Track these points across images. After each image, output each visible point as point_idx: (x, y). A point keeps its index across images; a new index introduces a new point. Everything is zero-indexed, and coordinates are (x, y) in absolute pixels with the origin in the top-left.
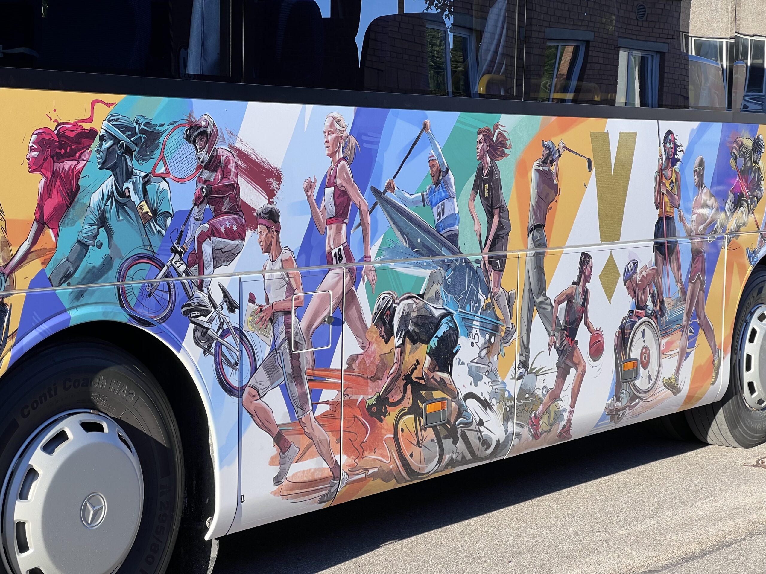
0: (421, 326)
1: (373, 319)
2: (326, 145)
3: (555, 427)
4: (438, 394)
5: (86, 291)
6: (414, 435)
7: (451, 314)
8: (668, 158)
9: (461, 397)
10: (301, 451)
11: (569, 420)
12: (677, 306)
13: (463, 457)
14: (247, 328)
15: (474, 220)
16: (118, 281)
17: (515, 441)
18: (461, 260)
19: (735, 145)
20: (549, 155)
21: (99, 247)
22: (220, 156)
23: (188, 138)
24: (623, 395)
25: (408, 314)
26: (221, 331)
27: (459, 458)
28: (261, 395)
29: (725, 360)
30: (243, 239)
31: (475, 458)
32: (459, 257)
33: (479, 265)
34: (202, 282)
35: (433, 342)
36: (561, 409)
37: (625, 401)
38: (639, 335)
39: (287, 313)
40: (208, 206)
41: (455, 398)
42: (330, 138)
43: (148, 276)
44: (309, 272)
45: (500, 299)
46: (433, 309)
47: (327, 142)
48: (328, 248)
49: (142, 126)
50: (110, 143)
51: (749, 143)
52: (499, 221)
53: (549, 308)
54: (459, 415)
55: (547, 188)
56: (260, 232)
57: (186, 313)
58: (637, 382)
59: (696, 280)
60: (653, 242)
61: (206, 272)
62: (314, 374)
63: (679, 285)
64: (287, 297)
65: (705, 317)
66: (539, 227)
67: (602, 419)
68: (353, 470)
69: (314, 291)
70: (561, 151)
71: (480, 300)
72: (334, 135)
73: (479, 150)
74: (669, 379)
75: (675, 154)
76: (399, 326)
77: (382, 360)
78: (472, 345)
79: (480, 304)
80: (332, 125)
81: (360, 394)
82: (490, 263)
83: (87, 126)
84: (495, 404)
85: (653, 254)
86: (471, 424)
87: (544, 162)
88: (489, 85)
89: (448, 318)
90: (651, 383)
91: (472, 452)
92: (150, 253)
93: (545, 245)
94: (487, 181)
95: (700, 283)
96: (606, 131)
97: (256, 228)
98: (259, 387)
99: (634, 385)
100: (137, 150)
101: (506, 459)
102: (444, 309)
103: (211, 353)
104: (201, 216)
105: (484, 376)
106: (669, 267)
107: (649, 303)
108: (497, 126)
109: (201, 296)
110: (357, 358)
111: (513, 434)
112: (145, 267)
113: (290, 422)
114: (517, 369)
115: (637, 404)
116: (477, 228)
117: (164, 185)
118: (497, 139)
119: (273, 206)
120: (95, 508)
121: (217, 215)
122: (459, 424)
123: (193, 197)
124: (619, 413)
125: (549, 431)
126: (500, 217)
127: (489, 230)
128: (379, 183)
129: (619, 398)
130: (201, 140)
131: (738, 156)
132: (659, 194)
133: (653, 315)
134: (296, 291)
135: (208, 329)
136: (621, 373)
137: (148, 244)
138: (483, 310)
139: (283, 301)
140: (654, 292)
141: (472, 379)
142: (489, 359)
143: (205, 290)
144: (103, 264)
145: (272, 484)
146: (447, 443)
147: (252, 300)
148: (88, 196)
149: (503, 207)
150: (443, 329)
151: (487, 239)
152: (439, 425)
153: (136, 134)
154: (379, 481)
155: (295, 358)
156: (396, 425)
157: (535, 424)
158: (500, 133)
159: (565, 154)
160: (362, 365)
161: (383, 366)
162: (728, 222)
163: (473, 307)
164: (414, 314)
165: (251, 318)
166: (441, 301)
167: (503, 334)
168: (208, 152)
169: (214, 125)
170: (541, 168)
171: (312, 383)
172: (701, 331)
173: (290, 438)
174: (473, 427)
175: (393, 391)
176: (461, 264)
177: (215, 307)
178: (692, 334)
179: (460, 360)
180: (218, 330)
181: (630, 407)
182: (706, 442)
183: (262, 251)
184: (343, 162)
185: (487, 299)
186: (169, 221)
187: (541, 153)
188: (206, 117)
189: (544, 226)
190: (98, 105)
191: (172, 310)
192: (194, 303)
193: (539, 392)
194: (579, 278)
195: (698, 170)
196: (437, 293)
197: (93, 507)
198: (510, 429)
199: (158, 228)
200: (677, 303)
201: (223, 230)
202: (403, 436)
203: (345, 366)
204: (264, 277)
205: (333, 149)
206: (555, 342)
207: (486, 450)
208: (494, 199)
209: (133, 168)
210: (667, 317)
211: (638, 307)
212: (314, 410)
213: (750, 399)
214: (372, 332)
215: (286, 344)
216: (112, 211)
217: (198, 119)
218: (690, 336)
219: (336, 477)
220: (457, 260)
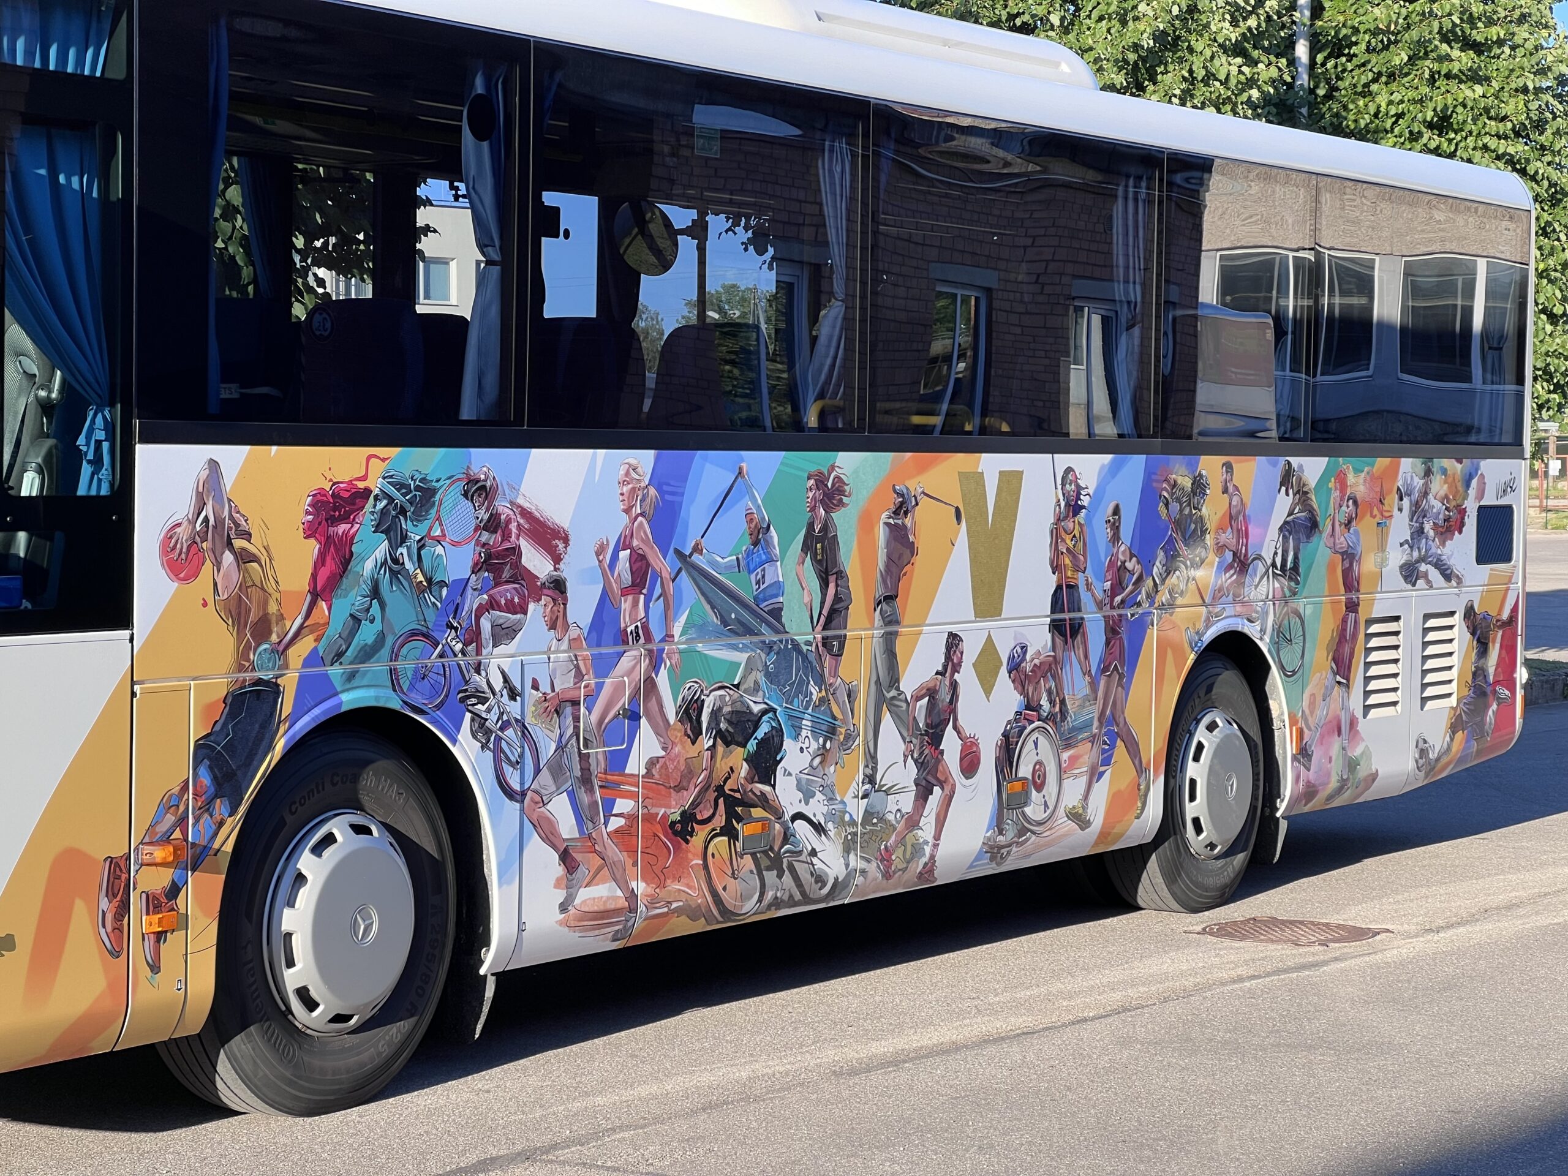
0: (737, 724)
1: (677, 713)
2: (621, 498)
3: (912, 865)
4: (757, 812)
5: (358, 672)
6: (728, 863)
7: (774, 711)
8: (1068, 505)
9: (787, 817)
10: (591, 874)
11: (932, 857)
12: (1084, 707)
13: (791, 896)
14: (529, 720)
15: (803, 589)
16: (391, 661)
17: (859, 880)
18: (787, 641)
19: (1164, 485)
20: (902, 503)
21: (372, 622)
22: (500, 515)
23: (465, 495)
24: (1007, 827)
25: (720, 709)
26: (500, 722)
27: (786, 898)
28: (545, 802)
29: (1156, 783)
30: (525, 613)
31: (806, 899)
32: (784, 637)
33: (810, 648)
34: (479, 664)
35: (752, 745)
36: (921, 840)
37: (1010, 833)
38: (1030, 745)
39: (575, 703)
40: (486, 574)
41: (780, 818)
42: (625, 489)
43: (422, 656)
44: (601, 654)
45: (838, 692)
46: (751, 704)
47: (622, 494)
48: (623, 625)
49: (417, 483)
50: (385, 502)
51: (1186, 483)
52: (837, 591)
53: (904, 705)
54: (786, 840)
55: (899, 546)
56: (545, 605)
57: (463, 700)
58: (1028, 810)
59: (1112, 672)
60: (1049, 619)
61: (484, 652)
62: (606, 778)
63: (1087, 678)
64: (575, 684)
65: (1125, 722)
66: (890, 598)
67: (977, 859)
68: (653, 902)
69: (606, 676)
70: (918, 498)
71: (811, 693)
72: (630, 486)
73: (809, 500)
74: (1074, 807)
75: (1078, 498)
76: (709, 724)
77: (687, 765)
78: (802, 750)
79: (811, 698)
80: (627, 474)
81: (661, 806)
82: (824, 645)
83: (361, 485)
84: (832, 829)
85: (1049, 635)
86: (800, 853)
87: (896, 513)
88: (822, 415)
89: (770, 715)
90: (1048, 812)
91: (803, 893)
92: (425, 629)
93: (898, 623)
94: (820, 540)
95: (1118, 677)
96: (980, 470)
97: (540, 599)
98: (543, 792)
99: (1024, 814)
100: (412, 510)
101: (847, 904)
102: (766, 703)
103: (489, 749)
104: (479, 586)
105: (817, 792)
106: (1073, 653)
107: (1045, 702)
108: (832, 468)
109: (479, 680)
110: (658, 762)
111: (856, 870)
112: (419, 644)
113: (578, 836)
114: (860, 785)
115: (1027, 840)
116: (807, 599)
117: (439, 549)
118: (833, 484)
119: (558, 573)
120: (366, 923)
121: (497, 585)
122: (785, 852)
123: (471, 564)
124: (1003, 851)
125: (904, 870)
126: (837, 586)
127: (823, 603)
128: (684, 543)
129: (1003, 830)
130: (479, 496)
131: (1170, 500)
132: (1057, 554)
133: (1050, 718)
134: (586, 677)
135: (487, 720)
136: (1004, 796)
137: (422, 618)
138: (815, 706)
139: (570, 688)
140: (1050, 688)
141: (801, 795)
142: (824, 770)
143: (483, 673)
144: (376, 641)
145: (558, 911)
146: (770, 876)
147: (535, 686)
148: (361, 564)
149: (841, 572)
150: (764, 729)
151: (820, 613)
152: (759, 852)
153: (411, 491)
154: (683, 918)
155: (584, 758)
156: (706, 848)
157: (885, 858)
158: (837, 477)
159: (924, 501)
160: (663, 771)
161: (690, 773)
162: (1157, 591)
163: (803, 702)
164: (727, 709)
165: (534, 708)
166: (761, 693)
167: (842, 737)
168: (487, 510)
169: (494, 478)
170: (891, 521)
171: (605, 790)
172: (1119, 742)
173: (578, 857)
174: (803, 858)
175: (702, 805)
176: (786, 646)
177: (494, 693)
178: (1107, 747)
179: (785, 770)
180: (498, 721)
181: (1018, 843)
182: (1135, 904)
183: (546, 628)
184: (640, 518)
185: (820, 691)
186: (445, 591)
187: (893, 500)
188: (485, 469)
189: (896, 597)
190: (373, 460)
191: (447, 696)
192: (470, 688)
193: (891, 817)
194: (945, 667)
195: (1112, 520)
196: (756, 682)
197: (364, 921)
198: (852, 864)
199: (433, 599)
200: (1084, 702)
201: (503, 602)
202: (714, 863)
203: (643, 771)
204: (549, 658)
205: (629, 503)
206: (912, 751)
207: (820, 889)
208: (829, 563)
209: (407, 531)
210: (1070, 722)
211: (1028, 707)
212: (606, 824)
213: (1196, 842)
214: (675, 730)
215: (574, 741)
216: (385, 579)
217: (476, 472)
218: (1103, 749)
219: (633, 909)
220: (781, 641)
